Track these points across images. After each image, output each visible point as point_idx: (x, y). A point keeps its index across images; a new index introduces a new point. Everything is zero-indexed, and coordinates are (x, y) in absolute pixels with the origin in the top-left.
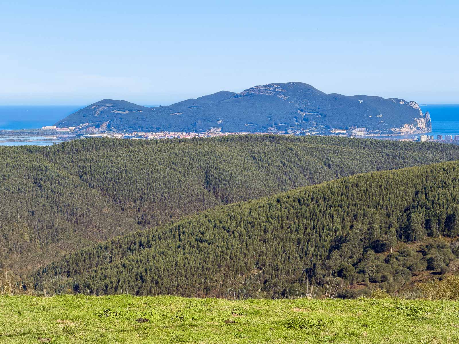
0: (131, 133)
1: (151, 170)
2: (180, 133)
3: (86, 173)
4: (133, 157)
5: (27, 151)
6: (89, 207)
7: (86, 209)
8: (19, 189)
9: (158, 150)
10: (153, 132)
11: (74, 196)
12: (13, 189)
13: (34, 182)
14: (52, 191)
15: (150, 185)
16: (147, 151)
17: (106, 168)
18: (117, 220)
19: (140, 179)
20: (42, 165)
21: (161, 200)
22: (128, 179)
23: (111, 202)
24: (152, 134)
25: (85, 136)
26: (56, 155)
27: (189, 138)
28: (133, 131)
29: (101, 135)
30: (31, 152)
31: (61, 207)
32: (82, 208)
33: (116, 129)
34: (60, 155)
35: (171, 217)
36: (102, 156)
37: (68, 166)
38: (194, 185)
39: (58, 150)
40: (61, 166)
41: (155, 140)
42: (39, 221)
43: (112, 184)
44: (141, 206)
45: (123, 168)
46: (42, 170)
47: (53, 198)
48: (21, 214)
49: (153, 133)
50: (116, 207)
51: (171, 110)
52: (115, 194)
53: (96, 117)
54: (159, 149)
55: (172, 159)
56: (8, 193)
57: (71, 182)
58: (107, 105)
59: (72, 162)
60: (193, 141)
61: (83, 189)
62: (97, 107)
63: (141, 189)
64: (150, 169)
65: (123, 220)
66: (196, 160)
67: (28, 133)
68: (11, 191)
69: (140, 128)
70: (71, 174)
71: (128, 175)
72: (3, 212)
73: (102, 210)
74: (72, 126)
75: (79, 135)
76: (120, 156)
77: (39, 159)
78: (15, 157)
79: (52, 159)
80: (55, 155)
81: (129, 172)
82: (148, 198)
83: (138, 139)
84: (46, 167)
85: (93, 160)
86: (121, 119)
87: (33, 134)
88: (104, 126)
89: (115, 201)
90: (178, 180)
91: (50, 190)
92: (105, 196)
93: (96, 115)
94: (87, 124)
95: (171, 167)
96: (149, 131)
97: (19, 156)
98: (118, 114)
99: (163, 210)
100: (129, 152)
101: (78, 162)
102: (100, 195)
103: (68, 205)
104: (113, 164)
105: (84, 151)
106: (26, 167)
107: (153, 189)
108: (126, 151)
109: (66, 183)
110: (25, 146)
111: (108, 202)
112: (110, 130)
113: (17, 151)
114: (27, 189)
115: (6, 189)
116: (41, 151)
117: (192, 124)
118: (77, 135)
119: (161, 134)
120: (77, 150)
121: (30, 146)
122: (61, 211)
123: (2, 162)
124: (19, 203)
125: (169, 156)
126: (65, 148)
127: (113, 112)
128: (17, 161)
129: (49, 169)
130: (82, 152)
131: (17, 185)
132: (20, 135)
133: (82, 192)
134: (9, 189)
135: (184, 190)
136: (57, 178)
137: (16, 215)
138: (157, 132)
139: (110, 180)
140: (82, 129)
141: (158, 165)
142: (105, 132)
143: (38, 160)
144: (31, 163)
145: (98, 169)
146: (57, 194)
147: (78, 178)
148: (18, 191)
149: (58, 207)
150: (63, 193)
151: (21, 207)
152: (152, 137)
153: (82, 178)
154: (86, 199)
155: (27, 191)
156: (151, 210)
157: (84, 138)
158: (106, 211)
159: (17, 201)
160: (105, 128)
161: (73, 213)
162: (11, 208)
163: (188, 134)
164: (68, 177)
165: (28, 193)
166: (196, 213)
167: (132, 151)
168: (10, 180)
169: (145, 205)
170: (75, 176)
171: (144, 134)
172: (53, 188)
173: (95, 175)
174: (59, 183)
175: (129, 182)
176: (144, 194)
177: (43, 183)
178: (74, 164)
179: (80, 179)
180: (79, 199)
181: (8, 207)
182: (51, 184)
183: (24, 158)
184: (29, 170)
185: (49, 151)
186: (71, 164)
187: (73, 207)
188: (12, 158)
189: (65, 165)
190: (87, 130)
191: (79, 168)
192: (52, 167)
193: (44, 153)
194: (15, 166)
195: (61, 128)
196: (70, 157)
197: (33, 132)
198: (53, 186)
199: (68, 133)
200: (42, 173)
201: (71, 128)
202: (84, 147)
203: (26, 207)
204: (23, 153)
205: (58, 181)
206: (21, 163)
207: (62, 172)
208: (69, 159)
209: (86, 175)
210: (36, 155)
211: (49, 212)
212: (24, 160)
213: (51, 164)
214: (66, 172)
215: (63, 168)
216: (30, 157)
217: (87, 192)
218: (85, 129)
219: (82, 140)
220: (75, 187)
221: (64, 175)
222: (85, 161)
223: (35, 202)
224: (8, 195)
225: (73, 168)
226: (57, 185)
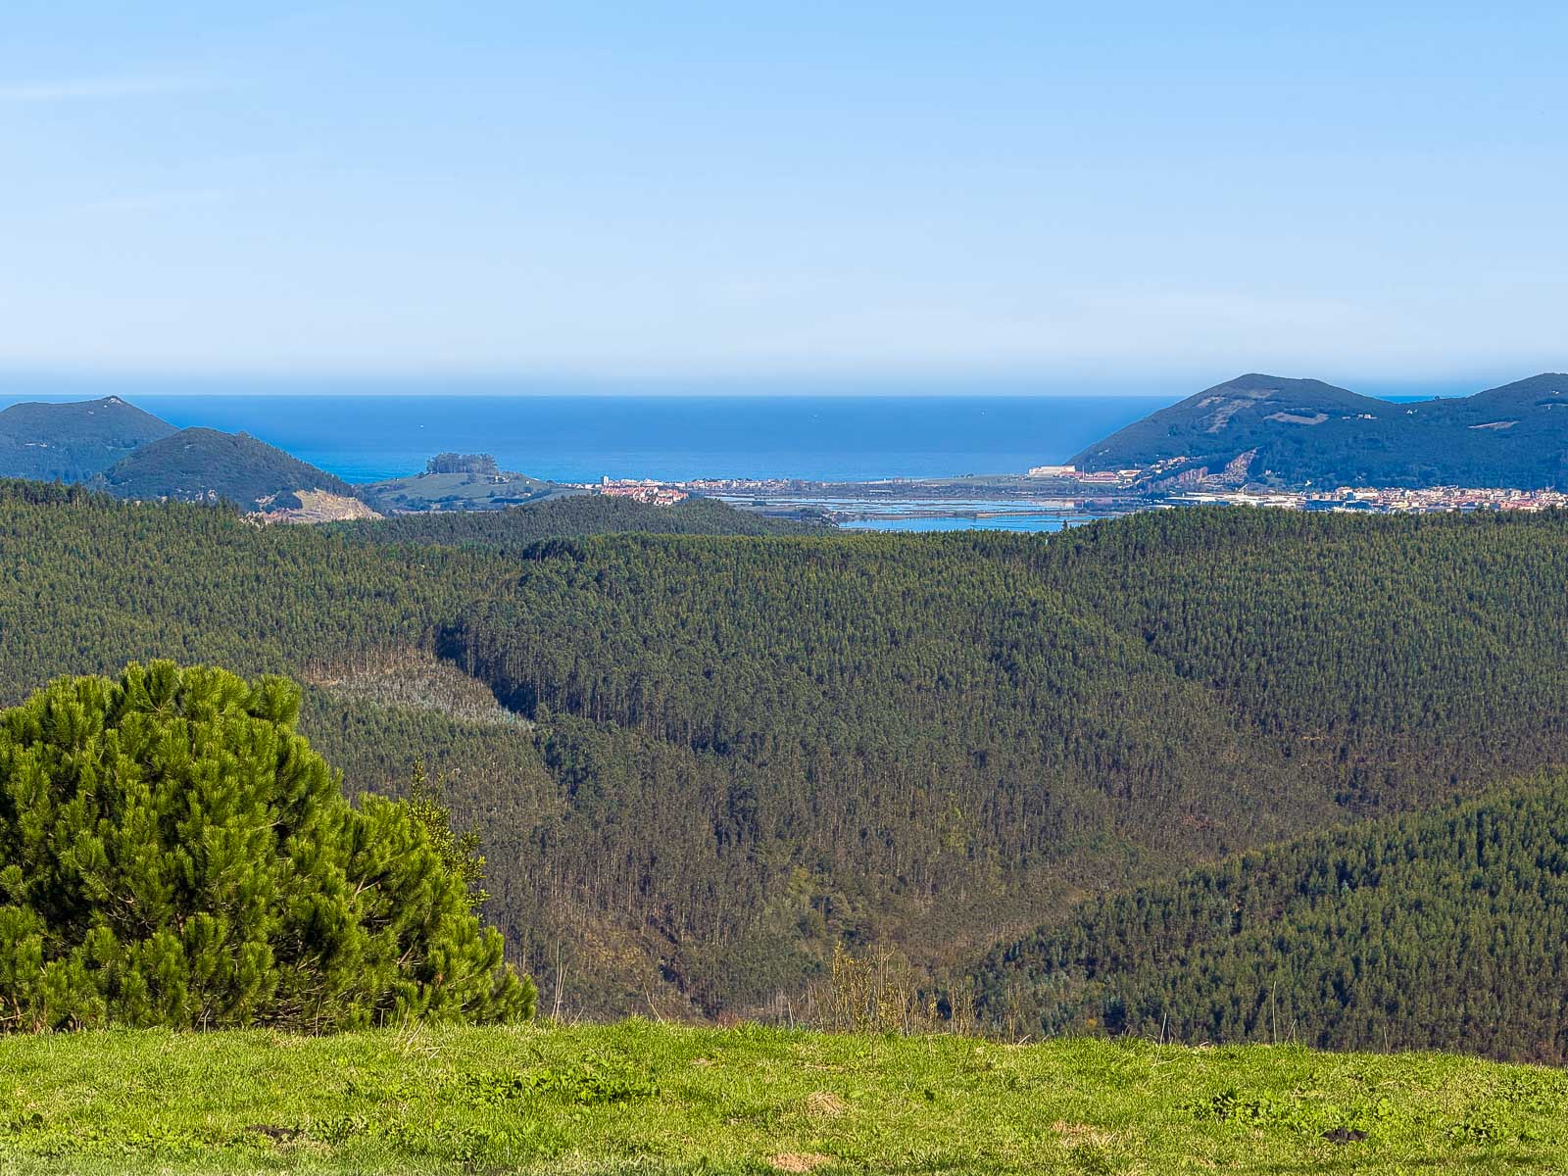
0: (1329, 491)
1: (1392, 617)
2: (1499, 493)
3: (1167, 627)
4: (1331, 573)
5: (974, 549)
6: (1170, 742)
7: (1160, 746)
8: (941, 678)
9: (1419, 550)
10: (1407, 488)
11: (1122, 705)
12: (919, 676)
13: (993, 653)
14: (1051, 685)
15: (1385, 670)
16: (1384, 553)
17: (1236, 611)
18: (1265, 789)
19: (1352, 651)
20: (1020, 597)
21: (1420, 724)
22: (1312, 649)
23: (1248, 729)
24: (1403, 494)
25: (1176, 501)
26: (1070, 562)
27: (1534, 508)
28: (1336, 482)
29: (1227, 497)
30: (986, 552)
31: (1077, 740)
32: (1147, 747)
33: (1278, 476)
34: (1083, 565)
35: (1454, 780)
36: (1226, 569)
37: (1107, 603)
38: (1541, 673)
39: (1078, 548)
40: (1083, 602)
41: (1412, 517)
42: (1002, 787)
43: (1253, 666)
44: (1352, 742)
45: (1297, 609)
46: (1021, 614)
47: (1053, 710)
48: (944, 760)
49: (1408, 492)
50: (1265, 743)
51: (1471, 413)
52: (1265, 699)
53: (1214, 436)
54: (1425, 547)
55: (1469, 583)
56: (905, 691)
57: (1114, 655)
58: (1254, 394)
59: (1124, 587)
60: (1547, 520)
61: (1156, 679)
62: (1218, 400)
63: (1353, 683)
64: (1387, 615)
65: (1285, 789)
66: (1554, 587)
67: (981, 487)
68: (915, 683)
69: (1364, 474)
70: (1118, 629)
71: (1313, 634)
72: (884, 753)
73: (1213, 753)
74: (1129, 466)
75: (1153, 496)
76: (1286, 570)
77: (1013, 576)
78: (932, 570)
79: (1055, 577)
80: (1066, 562)
81: (1316, 626)
82: (1375, 716)
83: (1353, 511)
84: (1035, 605)
85: (1194, 582)
86: (1299, 441)
87: (996, 492)
88: (1239, 465)
89: (1263, 723)
90: (1484, 654)
91: (1044, 683)
92: (1228, 704)
93: (1211, 431)
94: (1183, 458)
95: (1464, 610)
96: (1394, 485)
97: (947, 568)
98: (1290, 424)
99: (1426, 758)
100: (1320, 555)
101: (1142, 588)
102: (1211, 701)
103: (1103, 735)
104: (1261, 598)
105: (1165, 551)
106: (969, 605)
107: (1397, 685)
108: (1309, 551)
109: (1098, 658)
110: (968, 533)
111: (1237, 726)
112: (1259, 481)
113: (941, 548)
114: (968, 677)
115: (899, 676)
116: (1020, 551)
117: (1544, 462)
118: (1143, 496)
119: (1436, 494)
120: (1143, 548)
121: (983, 533)
122: (1076, 753)
123: (890, 586)
124: (937, 723)
125: (1458, 571)
126: (1103, 540)
127: (1274, 420)
128: (939, 582)
129: (1044, 613)
130: (1158, 554)
131: (935, 663)
132: (954, 497)
133: (1150, 689)
134: (909, 678)
135: (1504, 689)
136: (1070, 642)
137: (926, 766)
138: (1421, 488)
139: (1250, 650)
140: (1162, 478)
141: (1419, 603)
142: (1240, 487)
143: (1011, 581)
144: (985, 592)
145: (1210, 612)
146: (1065, 697)
147: (1141, 641)
148: (937, 682)
149: (1066, 739)
150: (1087, 693)
151: (945, 738)
152: (1403, 506)
153: (1154, 642)
154: (1162, 713)
155: (965, 684)
156: (1387, 757)
158: (1227, 757)
159: (932, 718)
160: (1243, 472)
161: (1116, 762)
162: (910, 741)
163: (1528, 494)
164: (1107, 639)
165: (969, 692)
166: (1541, 772)
167: (1329, 550)
168: (912, 645)
169: (1363, 740)
170: (1130, 636)
171: (1373, 494)
172: (1054, 677)
173: (1199, 633)
174: (1075, 657)
175: (1315, 658)
176: (1365, 700)
177: (1020, 659)
178: (1129, 595)
179: (1147, 646)
180: (1140, 713)
181: (901, 737)
182: (1049, 660)
183: (964, 572)
184: (976, 612)
185: (1048, 550)
186: (1121, 596)
187: (1118, 742)
188: (923, 574)
189: (1099, 598)
190: (1181, 480)
191: (1145, 609)
192: (1053, 603)
193: (1029, 558)
194: (932, 600)
195: (1093, 472)
196: (1116, 571)
197: (998, 485)
198: (1053, 667)
199: (1115, 491)
200: (1020, 626)
201: (1125, 471)
202: (1165, 537)
203: (959, 740)
204: (962, 556)
205: (1072, 651)
206: (952, 590)
207: (1086, 622)
208: (1114, 578)
209: (1167, 634)
210: (1004, 562)
211: (1037, 755)
212: (962, 578)
213: (1052, 594)
214: (1100, 623)
215: (1092, 608)
216: (983, 569)
217: (1169, 690)
218: (1174, 475)
219: (1160, 515)
220: (1130, 673)
221: (1092, 631)
222: (1168, 585)
223: (991, 721)
224: (904, 697)
225: (1125, 607)
226: (1069, 665)
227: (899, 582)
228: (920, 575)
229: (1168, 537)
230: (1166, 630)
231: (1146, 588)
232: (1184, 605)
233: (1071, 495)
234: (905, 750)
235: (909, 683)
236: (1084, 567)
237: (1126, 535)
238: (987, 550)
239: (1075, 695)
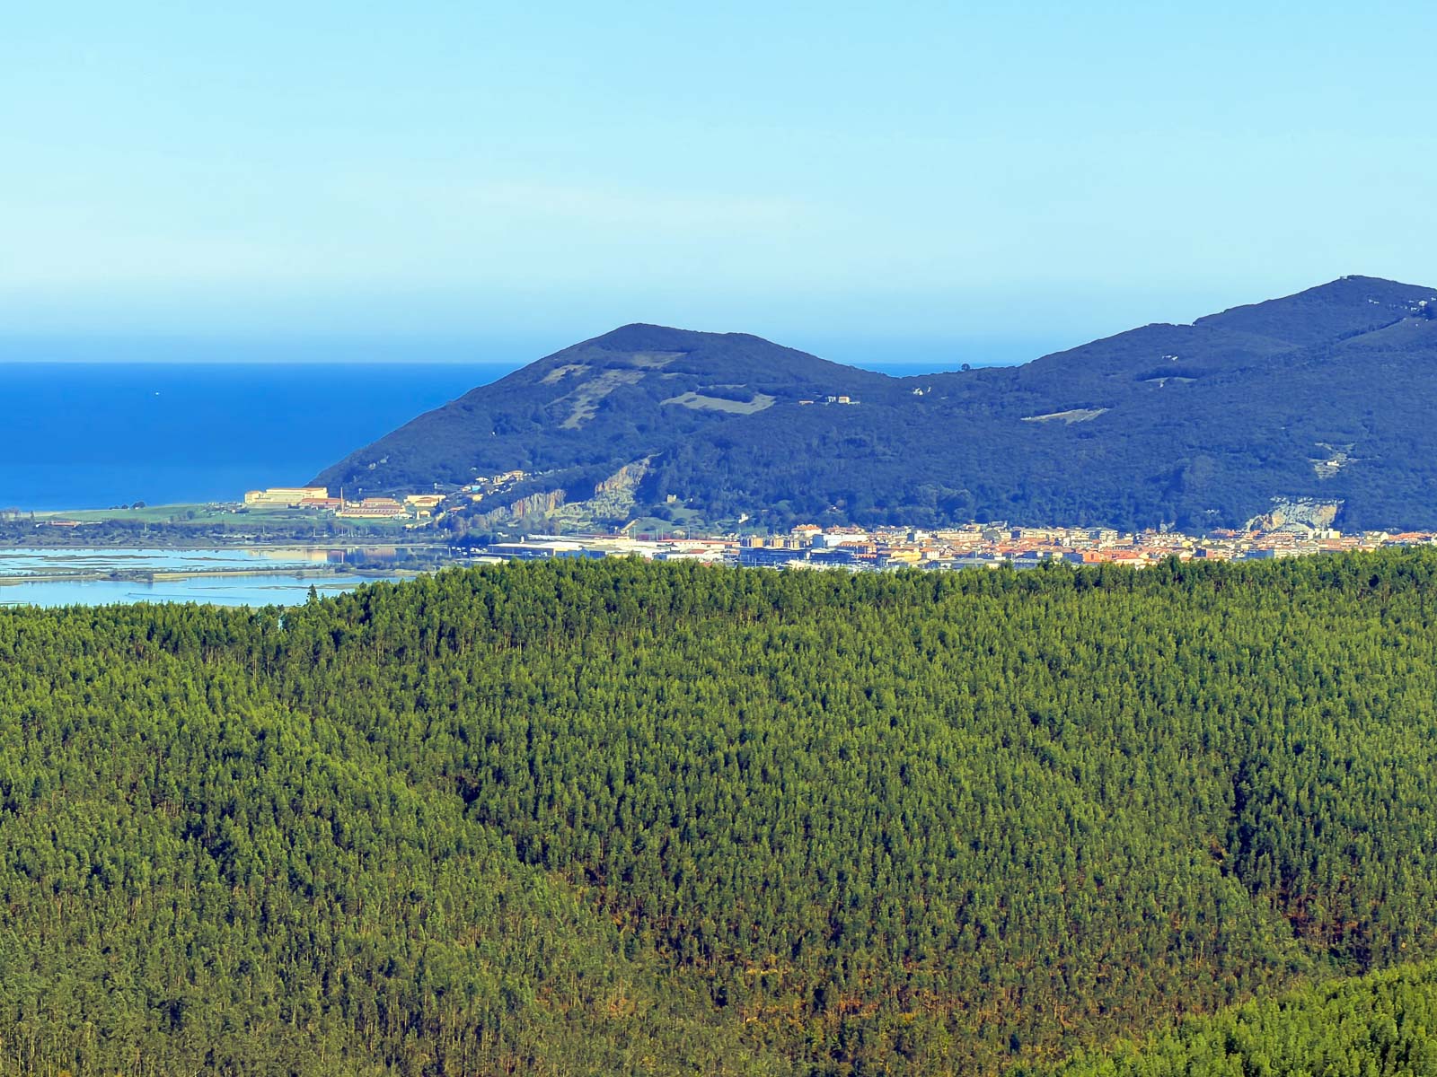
0: (781, 532)
1: (899, 756)
2: (1078, 534)
3: (499, 775)
4: (790, 678)
5: (149, 638)
6: (512, 981)
7: (493, 988)
8: (96, 870)
9: (942, 637)
10: (918, 526)
11: (424, 916)
12: (57, 867)
13: (189, 825)
14: (295, 881)
15: (888, 850)
16: (880, 642)
17: (621, 747)
18: (683, 1062)
19: (830, 815)
20: (235, 723)
21: (954, 943)
22: (760, 813)
23: (649, 955)
24: (911, 537)
25: (510, 549)
26: (323, 661)
27: (1140, 562)
28: (793, 517)
29: (600, 543)
30: (171, 642)
31: (344, 979)
32: (471, 989)
33: (690, 506)
34: (345, 666)
35: (1015, 1045)
36: (603, 671)
37: (391, 732)
38: (1162, 853)
39: (337, 636)
40: (349, 731)
41: (927, 578)
42: (212, 1063)
43: (655, 843)
44: (834, 979)
45: (731, 742)
46: (239, 755)
47: (301, 925)
48: (105, 1017)
49: (919, 535)
50: (681, 981)
51: (1028, 395)
52: (677, 903)
53: (572, 434)
54: (952, 631)
55: (1031, 694)
56: (31, 893)
57: (408, 825)
58: (641, 360)
59: (421, 704)
60: (1164, 583)
61: (483, 868)
62: (580, 370)
63: (833, 874)
64: (890, 751)
65: (719, 1063)
66: (1180, 701)
67: (159, 527)
68: (50, 879)
69: (841, 502)
70: (413, 780)
71: (759, 785)
73: (590, 1001)
74: (422, 487)
75: (468, 542)
76: (709, 672)
77: (221, 686)
78: (75, 675)
79: (298, 686)
80: (316, 661)
81: (764, 772)
82: (874, 930)
83: (823, 567)
84: (262, 736)
85: (545, 696)
86: (723, 444)
87: (187, 534)
88: (620, 486)
89: (676, 944)
90: (1062, 823)
91: (283, 877)
92: (613, 911)
93: (571, 423)
94: (519, 475)
95: (1024, 743)
96: (894, 521)
97: (102, 671)
98: (708, 414)
99: (966, 1006)
100: (768, 645)
101: (453, 707)
102: (582, 907)
103: (390, 969)
104: (667, 723)
105: (492, 639)
106: (144, 738)
107: (911, 876)
108: (747, 639)
109: (378, 831)
110: (138, 608)
111: (629, 951)
112: (656, 514)
113: (90, 635)
114: (146, 867)
115: (21, 867)
116: (232, 640)
117: (1156, 480)
118: (451, 542)
119: (967, 538)
120: (452, 634)
121: (166, 609)
122: (345, 1002)
124: (92, 951)
125: (1011, 674)
126: (381, 620)
127: (678, 407)
128: (87, 698)
129: (279, 751)
130: (480, 645)
131: (84, 842)
132: (111, 543)
133: (473, 886)
134: (38, 870)
135: (1099, 882)
136: (327, 803)
137: (73, 1028)
138: (943, 525)
139: (649, 816)
140: (484, 508)
141: (945, 730)
142: (622, 524)
143: (217, 694)
144: (172, 712)
145: (576, 749)
146: (321, 902)
147: (454, 801)
148: (90, 877)
149: (325, 978)
150: (360, 894)
151: (106, 977)
152: (912, 558)
153: (478, 801)
154: (496, 930)
155: (141, 879)
156: (896, 1004)
157: (495, 561)
158: (616, 1004)
159: (81, 941)
160: (627, 498)
161: (416, 1019)
162: (43, 983)
163: (1129, 538)
164: (393, 799)
165: (148, 895)
166: (1167, 1028)
167: (784, 638)
168: (42, 811)
169: (854, 974)
170: (434, 792)
171: (858, 537)
172: (301, 867)
173: (559, 786)
174: (337, 830)
175: (766, 829)
176: (855, 903)
177: (238, 833)
178: (430, 719)
179: (466, 810)
180: (456, 931)
181: (27, 975)
182: (291, 837)
183: (132, 678)
184: (156, 750)
185: (283, 638)
186: (416, 719)
187: (418, 981)
188: (57, 682)
189: (376, 725)
190: (517, 513)
191: (459, 743)
192: (295, 734)
193: (250, 652)
194: (77, 729)
195: (360, 499)
196: (405, 677)
197: (191, 522)
198: (297, 848)
199: (401, 532)
200: (236, 775)
201: (418, 498)
202: (491, 614)
203: (132, 980)
204: (128, 652)
205: (331, 819)
206: (111, 710)
207: (355, 767)
208: (402, 688)
209: (501, 787)
210: (204, 661)
211: (274, 1006)
212: (130, 690)
213: (293, 718)
214: (380, 769)
215: (364, 742)
216: (166, 674)
217: (508, 889)
218: (503, 504)
219: (483, 575)
220: (436, 859)
221: (366, 783)
222: (499, 701)
223: (189, 946)
224: (30, 904)
225: (423, 740)
226: (326, 843)
227: (15, 697)
228: (52, 684)
229: (496, 615)
230: (498, 782)
231: (460, 706)
232: (529, 735)
233: (321, 540)
234: (34, 1000)
235: (38, 879)
236: (348, 668)
237: (422, 612)
238: (174, 638)
239: (338, 898)
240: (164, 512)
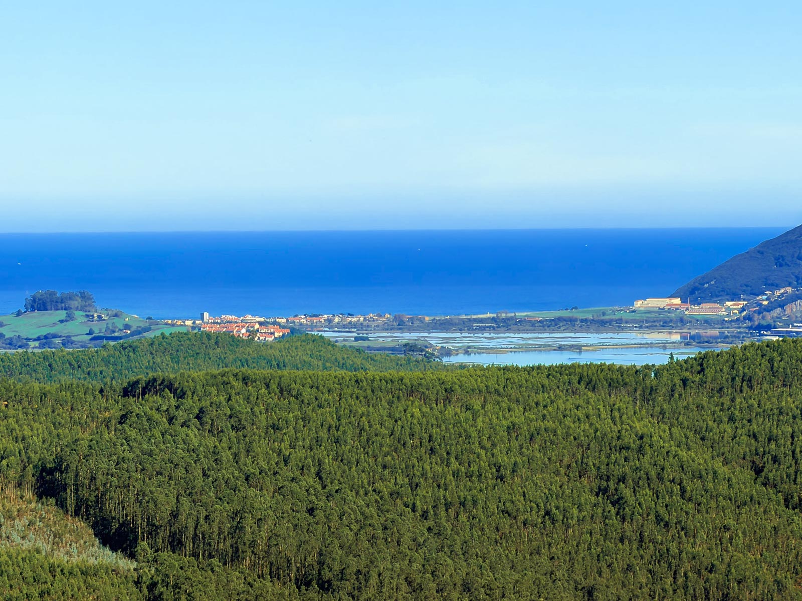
3: (775, 460)
5: (579, 383)
6: (780, 575)
7: (770, 580)
8: (548, 513)
11: (731, 539)
12: (525, 512)
13: (599, 488)
14: (659, 519)
20: (627, 430)
25: (783, 332)
26: (676, 395)
30: (592, 386)
31: (685, 574)
32: (757, 580)
34: (690, 398)
37: (715, 435)
39: (684, 381)
40: (691, 434)
46: (628, 448)
47: (661, 544)
56: (511, 526)
57: (723, 488)
59: (731, 419)
61: (765, 512)
67: (585, 321)
68: (521, 518)
70: (726, 462)
72: (491, 589)
74: (734, 297)
75: (759, 328)
77: (619, 410)
78: (537, 404)
79: (662, 409)
80: (673, 395)
84: (641, 438)
87: (601, 324)
91: (652, 517)
94: (789, 289)
97: (552, 402)
101: (749, 421)
103: (711, 569)
105: (772, 383)
106: (575, 439)
109: (706, 491)
110: (573, 366)
113: (546, 382)
114: (575, 511)
115: (505, 512)
116: (626, 384)
118: (750, 328)
120: (750, 380)
121: (589, 366)
122: (686, 587)
123: (495, 421)
124: (544, 559)
126: (710, 372)
128: (544, 416)
129: (651, 446)
130: (766, 386)
131: (541, 498)
132: (558, 330)
133: (759, 522)
134: (514, 514)
136: (677, 475)
140: (768, 309)
143: (617, 414)
144: (591, 425)
146: (673, 531)
147: (749, 474)
148: (544, 517)
149: (675, 573)
150: (695, 527)
151: (552, 573)
153: (763, 474)
154: (772, 546)
155: (572, 518)
157: (775, 339)
159: (538, 553)
162: (517, 576)
164: (715, 473)
165: (576, 527)
168: (517, 480)
170: (738, 469)
172: (662, 511)
174: (683, 491)
177: (627, 492)
178: (737, 428)
179: (756, 479)
180: (749, 547)
181: (508, 572)
182: (657, 494)
183: (569, 405)
184: (582, 446)
185: (654, 383)
186: (728, 428)
187: (727, 576)
188: (527, 408)
189: (706, 431)
190: (788, 311)
191: (753, 441)
192: (660, 437)
193: (635, 390)
194: (538, 434)
195: (699, 304)
196: (723, 404)
197: (603, 318)
198: (660, 501)
199: (722, 322)
200: (626, 459)
201: (732, 303)
202: (772, 368)
203: (566, 575)
204: (567, 391)
205: (680, 484)
206: (557, 424)
207: (693, 455)
208: (721, 410)
209: (776, 466)
210: (610, 395)
211: (646, 590)
212: (568, 412)
213: (659, 427)
214: (708, 456)
215: (699, 441)
216: (588, 403)
217: (779, 524)
218: (780, 306)
219: (768, 346)
220: (739, 507)
221: (699, 464)
222: (776, 417)
223: (598, 556)
224: (510, 532)
225: (733, 440)
226: (677, 498)
227: (504, 416)
228: (525, 409)
229: (775, 369)
230: (774, 463)
231: (754, 420)
232: (792, 437)
233: (676, 327)
234: (511, 586)
235: (515, 518)
236: (691, 399)
237: (733, 367)
238: (593, 383)
239: (683, 529)
240: (588, 312)
